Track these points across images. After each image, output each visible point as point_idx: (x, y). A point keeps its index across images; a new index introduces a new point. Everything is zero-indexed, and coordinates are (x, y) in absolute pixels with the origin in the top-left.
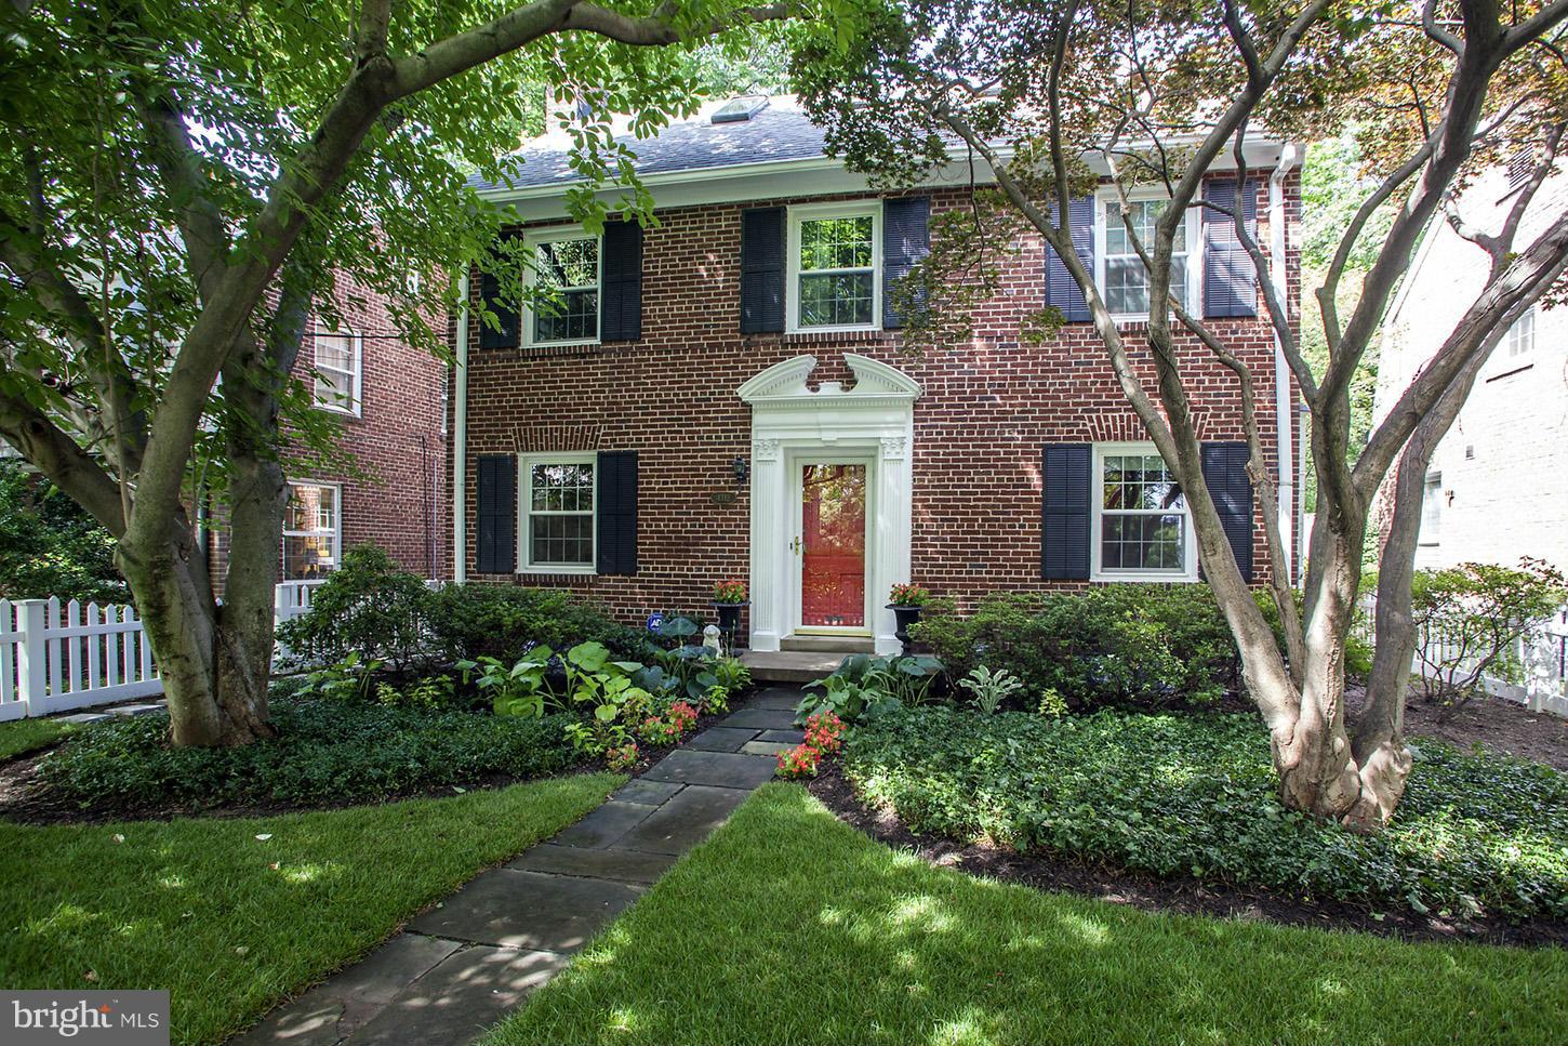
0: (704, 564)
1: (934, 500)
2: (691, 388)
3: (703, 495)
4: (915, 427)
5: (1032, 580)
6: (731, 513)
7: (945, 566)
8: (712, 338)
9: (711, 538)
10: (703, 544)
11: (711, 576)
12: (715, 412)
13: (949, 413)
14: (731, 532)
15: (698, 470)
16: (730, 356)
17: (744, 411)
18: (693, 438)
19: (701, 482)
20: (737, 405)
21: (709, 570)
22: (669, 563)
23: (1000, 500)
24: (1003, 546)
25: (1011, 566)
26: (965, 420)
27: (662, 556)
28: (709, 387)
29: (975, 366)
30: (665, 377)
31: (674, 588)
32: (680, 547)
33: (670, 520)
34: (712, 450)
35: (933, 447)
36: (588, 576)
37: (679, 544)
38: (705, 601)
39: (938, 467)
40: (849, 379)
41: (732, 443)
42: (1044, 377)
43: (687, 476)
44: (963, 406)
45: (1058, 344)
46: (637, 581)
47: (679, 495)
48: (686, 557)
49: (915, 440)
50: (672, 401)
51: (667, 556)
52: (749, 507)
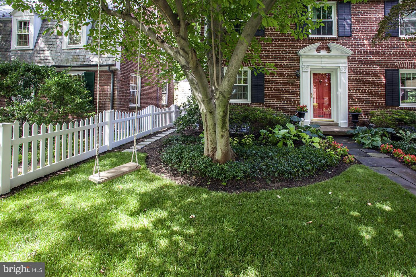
0: (286, 100)
1: (354, 84)
2: (281, 50)
3: (285, 80)
4: (348, 64)
5: (383, 106)
6: (294, 86)
7: (358, 102)
8: (287, 37)
9: (288, 93)
10: (285, 95)
11: (288, 104)
12: (288, 57)
13: (358, 60)
14: (294, 91)
15: (284, 73)
16: (292, 42)
17: (297, 57)
18: (282, 64)
19: (285, 77)
20: (295, 56)
21: (287, 102)
22: (275, 100)
23: (373, 84)
24: (374, 97)
25: (377, 102)
26: (362, 62)
27: (272, 98)
28: (287, 50)
29: (365, 48)
30: (273, 47)
31: (276, 107)
32: (278, 95)
33: (275, 87)
34: (288, 68)
35: (353, 69)
36: (249, 103)
37: (278, 94)
38: (286, 111)
39: (355, 75)
40: (329, 50)
41: (294, 66)
42: (385, 51)
43: (280, 75)
44: (361, 58)
45: (388, 42)
46: (264, 105)
47: (278, 80)
48: (280, 98)
49: (348, 67)
50: (275, 54)
51: (274, 98)
52: (299, 84)
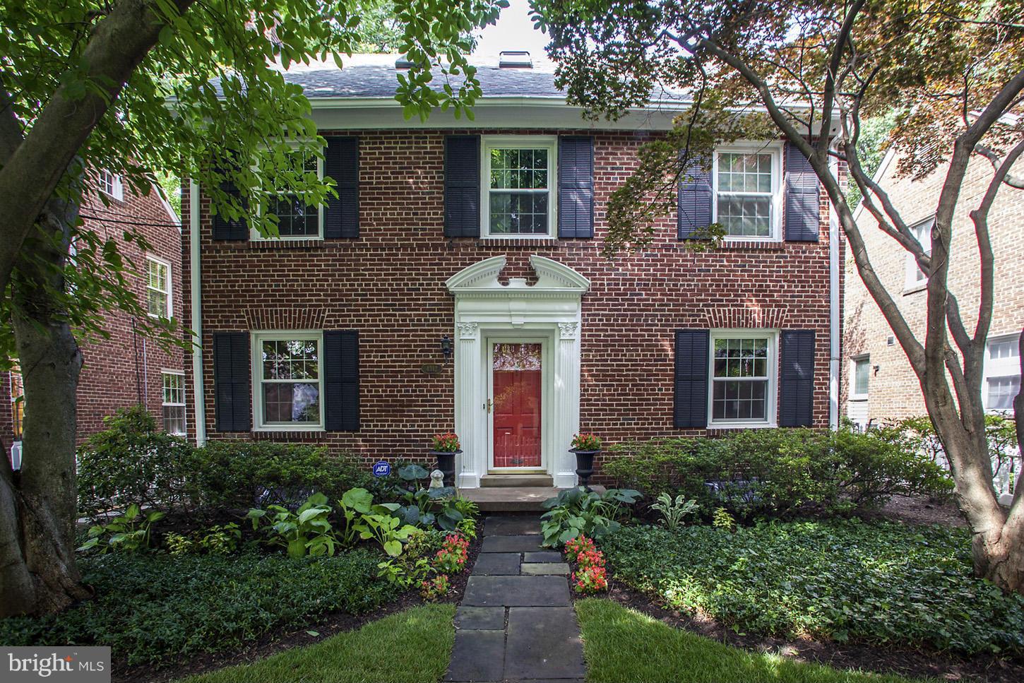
0: (417, 421)
1: (597, 370)
2: (403, 280)
3: (414, 366)
4: (583, 315)
5: (667, 429)
6: (438, 381)
7: (605, 420)
8: (420, 240)
9: (422, 401)
10: (416, 406)
11: (422, 431)
12: (423, 299)
13: (608, 305)
14: (438, 396)
15: (410, 346)
16: (435, 254)
17: (447, 300)
18: (405, 320)
19: (413, 356)
20: (442, 294)
21: (421, 426)
22: (387, 421)
23: (645, 370)
24: (646, 405)
25: (653, 419)
26: (620, 310)
27: (381, 416)
28: (419, 280)
30: (381, 270)
31: (392, 441)
32: (396, 408)
33: (387, 386)
34: (421, 330)
35: (596, 330)
36: (318, 433)
37: (396, 406)
38: (418, 451)
39: (600, 346)
40: (532, 277)
41: (438, 325)
42: (676, 280)
43: (401, 351)
44: (618, 300)
45: (686, 256)
46: (360, 436)
47: (395, 367)
48: (401, 416)
49: (583, 325)
50: (388, 290)
51: (386, 416)
52: (453, 376)
